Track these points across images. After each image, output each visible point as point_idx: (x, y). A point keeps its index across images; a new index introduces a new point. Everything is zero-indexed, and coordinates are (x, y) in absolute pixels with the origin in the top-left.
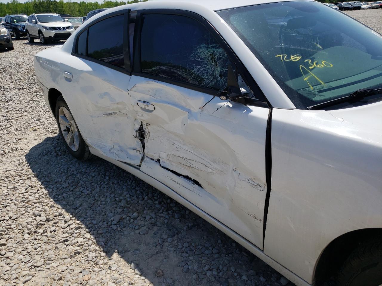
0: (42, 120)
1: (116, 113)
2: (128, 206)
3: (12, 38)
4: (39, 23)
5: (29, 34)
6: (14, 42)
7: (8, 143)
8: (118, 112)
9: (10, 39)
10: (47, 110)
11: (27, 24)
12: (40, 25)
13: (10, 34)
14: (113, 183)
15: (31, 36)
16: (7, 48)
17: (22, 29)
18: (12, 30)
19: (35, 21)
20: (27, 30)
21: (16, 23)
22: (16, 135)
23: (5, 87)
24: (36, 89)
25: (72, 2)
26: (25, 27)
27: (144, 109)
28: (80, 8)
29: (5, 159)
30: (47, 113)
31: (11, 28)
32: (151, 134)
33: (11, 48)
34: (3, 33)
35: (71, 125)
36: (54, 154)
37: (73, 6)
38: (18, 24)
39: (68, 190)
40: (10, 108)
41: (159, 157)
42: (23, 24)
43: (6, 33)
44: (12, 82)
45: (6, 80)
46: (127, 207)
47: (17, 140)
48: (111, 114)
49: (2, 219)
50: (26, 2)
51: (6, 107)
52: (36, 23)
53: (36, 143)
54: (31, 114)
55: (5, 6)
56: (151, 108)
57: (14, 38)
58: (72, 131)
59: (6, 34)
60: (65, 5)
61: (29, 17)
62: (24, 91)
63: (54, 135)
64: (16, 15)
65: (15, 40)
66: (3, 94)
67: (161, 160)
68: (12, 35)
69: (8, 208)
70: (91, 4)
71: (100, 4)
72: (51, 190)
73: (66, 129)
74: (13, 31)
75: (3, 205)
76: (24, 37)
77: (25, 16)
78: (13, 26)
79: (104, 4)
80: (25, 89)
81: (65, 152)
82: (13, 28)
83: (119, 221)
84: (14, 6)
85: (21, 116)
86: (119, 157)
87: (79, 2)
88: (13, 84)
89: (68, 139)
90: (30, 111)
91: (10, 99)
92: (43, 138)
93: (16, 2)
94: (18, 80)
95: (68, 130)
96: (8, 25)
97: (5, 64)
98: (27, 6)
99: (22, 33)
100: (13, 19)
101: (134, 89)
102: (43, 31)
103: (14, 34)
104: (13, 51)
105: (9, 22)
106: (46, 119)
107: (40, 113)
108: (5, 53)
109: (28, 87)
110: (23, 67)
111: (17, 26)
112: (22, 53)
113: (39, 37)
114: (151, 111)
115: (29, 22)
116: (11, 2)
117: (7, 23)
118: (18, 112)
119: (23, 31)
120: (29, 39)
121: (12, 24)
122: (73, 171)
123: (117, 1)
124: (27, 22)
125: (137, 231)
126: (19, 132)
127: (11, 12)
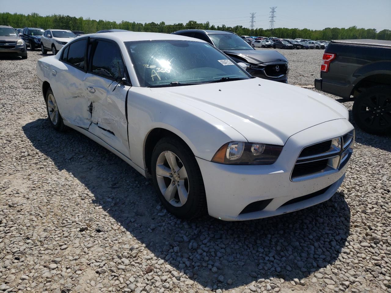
0: (38, 109)
1: (79, 96)
2: (80, 153)
3: (28, 48)
4: (54, 38)
5: (43, 46)
6: (28, 52)
7: (10, 120)
8: (80, 96)
9: (26, 49)
10: (44, 103)
11: (42, 37)
12: (54, 40)
13: (26, 44)
14: (75, 143)
15: (45, 48)
16: (21, 57)
17: (37, 42)
18: (28, 41)
19: (50, 35)
20: (42, 43)
21: (33, 36)
22: (17, 116)
23: (14, 86)
24: (39, 90)
25: (91, 20)
26: (40, 40)
27: (90, 92)
28: (99, 26)
29: (7, 127)
30: (43, 105)
31: (27, 40)
32: (95, 108)
33: (25, 57)
34: (19, 43)
35: (55, 107)
36: (41, 127)
37: (92, 23)
38: (35, 37)
39: (45, 144)
40: (16, 100)
41: (98, 121)
42: (39, 37)
43: (22, 43)
44: (21, 83)
45: (17, 82)
46: (78, 153)
47: (17, 119)
48: (76, 97)
49: (1, 152)
50: (47, 16)
51: (13, 99)
52: (51, 37)
53: (31, 121)
54: (31, 105)
55: (26, 18)
56: (93, 91)
57: (29, 48)
58: (55, 111)
59: (22, 45)
60: (84, 22)
61: (45, 32)
62: (29, 90)
63: (44, 118)
64: (34, 29)
65: (30, 51)
66: (12, 91)
67: (98, 123)
68: (27, 46)
69: (5, 149)
70: (109, 23)
71: (118, 24)
72: (34, 143)
73: (52, 110)
74: (29, 43)
75: (2, 147)
76: (38, 49)
77: (42, 31)
78: (30, 38)
79: (122, 24)
80: (30, 89)
81: (50, 127)
82: (30, 39)
83: (71, 159)
84: (34, 19)
85: (24, 106)
86: (78, 124)
87: (98, 21)
88: (22, 85)
89: (52, 117)
90: (31, 103)
91: (17, 94)
92: (37, 118)
93: (36, 15)
94: (26, 82)
95: (53, 111)
96: (26, 36)
97: (18, 69)
98: (47, 19)
99: (37, 45)
100: (30, 31)
101: (86, 80)
102: (56, 45)
103: (29, 45)
104: (26, 59)
105: (27, 34)
106: (42, 108)
107: (38, 105)
108: (18, 61)
109: (33, 88)
110: (32, 73)
111: (34, 38)
112: (35, 62)
113: (52, 49)
114: (93, 93)
115: (45, 36)
116: (32, 14)
117: (25, 35)
118: (22, 103)
119: (39, 44)
120: (43, 51)
121: (29, 36)
122: (51, 136)
123: (134, 22)
124: (43, 36)
125: (80, 163)
126: (20, 114)
127: (31, 24)
